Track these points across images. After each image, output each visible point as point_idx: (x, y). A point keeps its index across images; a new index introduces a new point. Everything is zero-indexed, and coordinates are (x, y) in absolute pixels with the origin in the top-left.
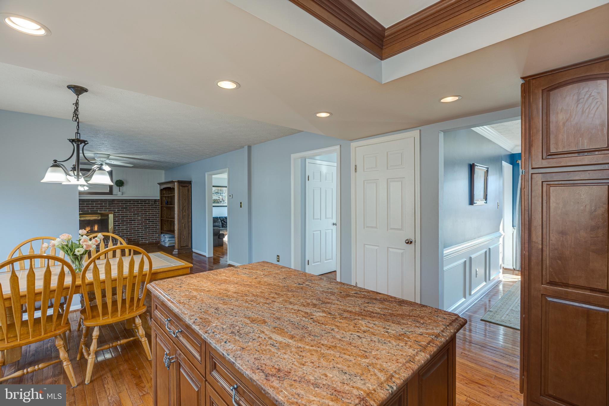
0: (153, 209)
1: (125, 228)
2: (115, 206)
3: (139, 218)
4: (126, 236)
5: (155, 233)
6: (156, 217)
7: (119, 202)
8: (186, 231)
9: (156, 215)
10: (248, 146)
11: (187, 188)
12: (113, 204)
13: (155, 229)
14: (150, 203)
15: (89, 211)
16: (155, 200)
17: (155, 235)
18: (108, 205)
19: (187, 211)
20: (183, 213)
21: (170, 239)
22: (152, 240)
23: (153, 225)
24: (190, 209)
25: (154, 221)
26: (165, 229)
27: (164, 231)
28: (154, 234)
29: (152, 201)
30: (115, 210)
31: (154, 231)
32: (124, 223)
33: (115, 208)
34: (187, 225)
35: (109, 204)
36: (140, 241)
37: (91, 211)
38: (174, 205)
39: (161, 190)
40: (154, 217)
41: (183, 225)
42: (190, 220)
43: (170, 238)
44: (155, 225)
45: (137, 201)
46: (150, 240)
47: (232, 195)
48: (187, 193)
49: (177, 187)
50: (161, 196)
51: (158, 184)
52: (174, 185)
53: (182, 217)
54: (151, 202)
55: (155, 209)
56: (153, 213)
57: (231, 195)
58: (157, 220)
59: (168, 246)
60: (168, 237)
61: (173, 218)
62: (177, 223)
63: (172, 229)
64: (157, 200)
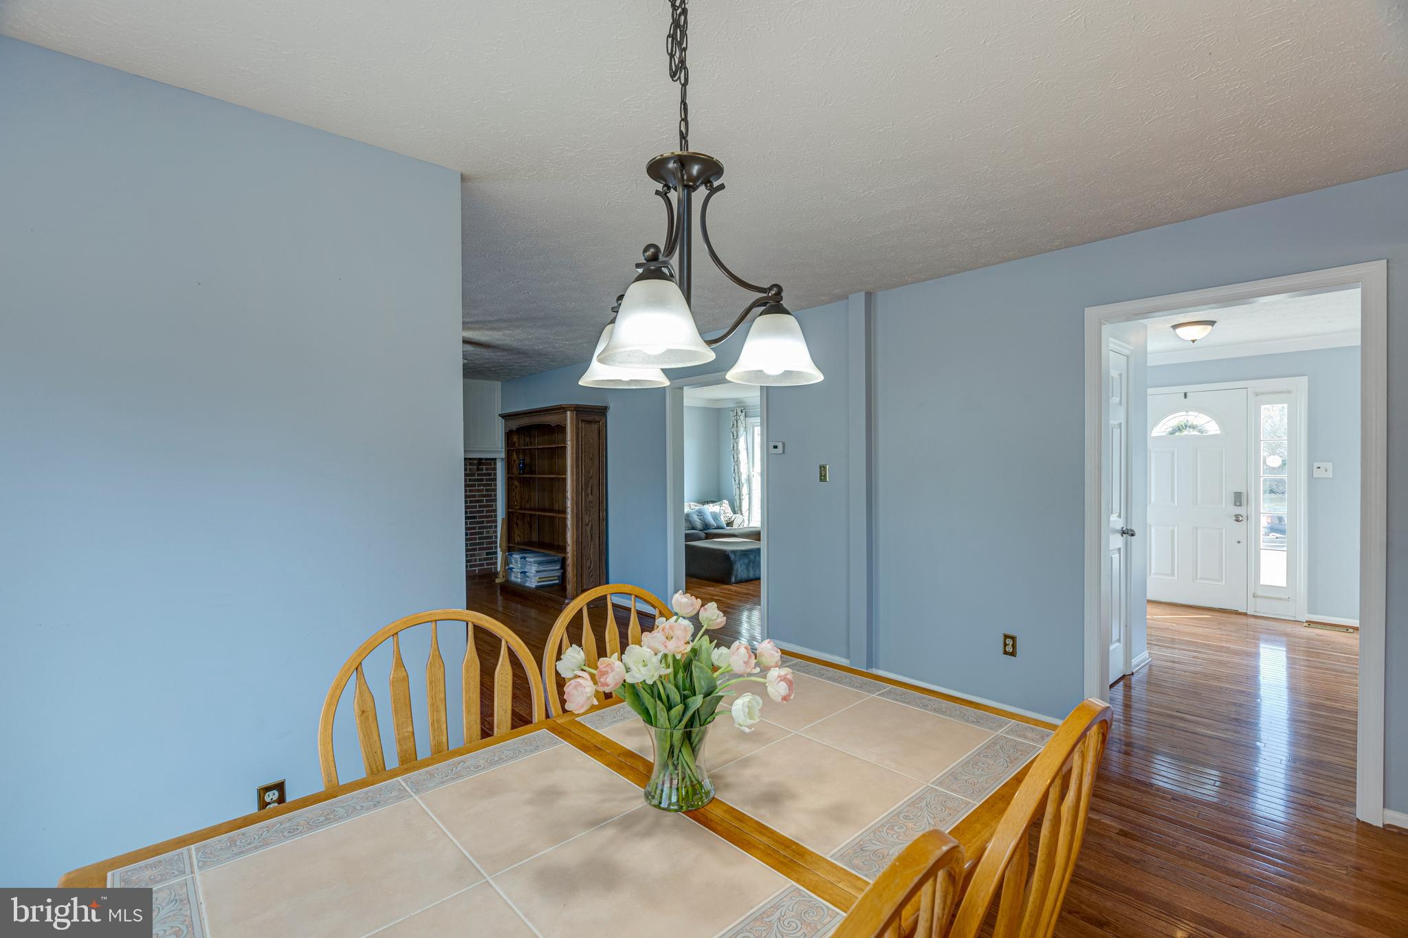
0: (474, 486)
5: (480, 549)
6: (480, 507)
8: (594, 545)
9: (482, 501)
10: (866, 293)
11: (596, 426)
13: (480, 538)
16: (480, 459)
17: (479, 555)
19: (595, 491)
20: (587, 495)
21: (541, 568)
22: (488, 564)
23: (475, 528)
24: (602, 484)
25: (475, 517)
26: (517, 539)
27: (514, 542)
28: (475, 550)
31: (476, 544)
34: (596, 532)
38: (565, 473)
39: (509, 435)
40: (475, 507)
41: (588, 528)
42: (603, 514)
43: (540, 563)
44: (479, 528)
46: (482, 565)
47: (784, 444)
48: (596, 439)
49: (571, 423)
50: (508, 450)
51: (499, 415)
52: (565, 417)
53: (586, 506)
55: (479, 485)
56: (474, 496)
57: (780, 445)
58: (483, 513)
59: (537, 587)
60: (535, 562)
61: (539, 510)
62: (572, 525)
63: (535, 538)
64: (484, 461)
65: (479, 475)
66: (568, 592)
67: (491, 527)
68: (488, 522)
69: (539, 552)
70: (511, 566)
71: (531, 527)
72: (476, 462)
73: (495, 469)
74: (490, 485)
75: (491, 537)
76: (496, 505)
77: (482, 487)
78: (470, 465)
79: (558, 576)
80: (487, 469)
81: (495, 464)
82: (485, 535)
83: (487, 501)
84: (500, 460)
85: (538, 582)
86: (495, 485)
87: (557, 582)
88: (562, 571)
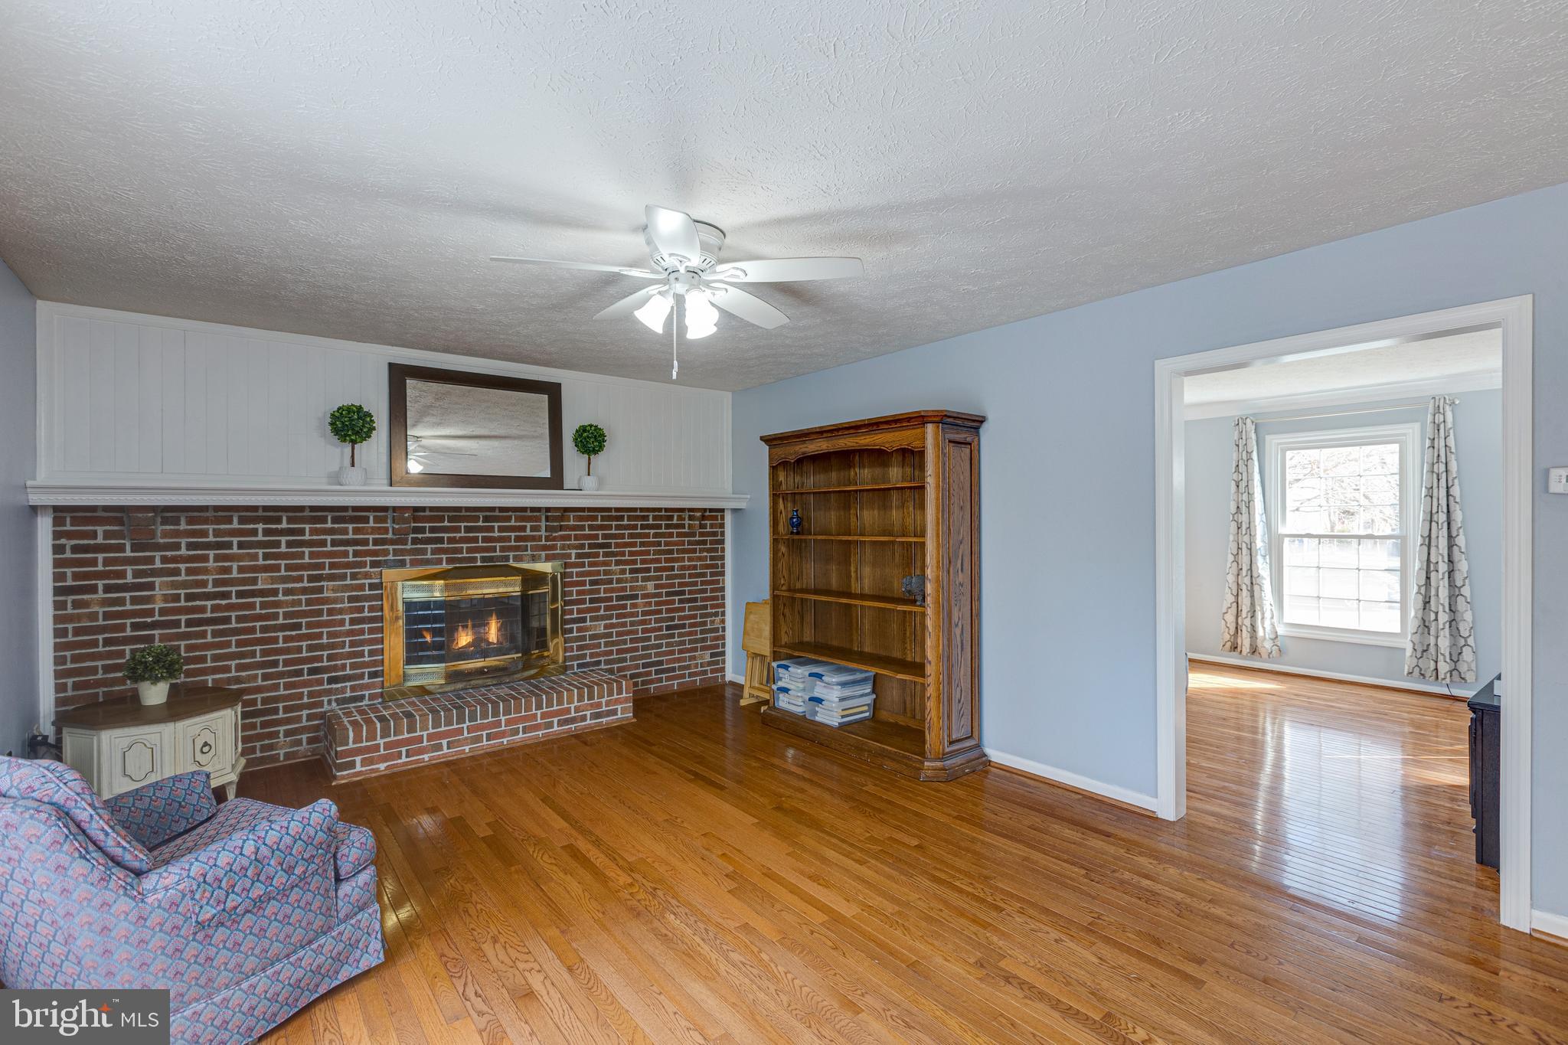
0: (694, 551)
1: (602, 630)
2: (568, 537)
3: (650, 586)
4: (607, 662)
6: (702, 583)
7: (581, 519)
9: (705, 575)
11: (967, 451)
12: (561, 528)
14: (683, 526)
15: (474, 559)
16: (703, 510)
17: (702, 657)
18: (543, 533)
21: (847, 692)
23: (695, 617)
26: (785, 639)
27: (781, 646)
29: (691, 518)
30: (569, 556)
32: (598, 609)
33: (570, 547)
34: (967, 636)
35: (547, 529)
36: (651, 682)
37: (483, 559)
40: (695, 584)
41: (958, 632)
43: (844, 685)
44: (702, 616)
45: (639, 515)
46: (705, 672)
48: (967, 474)
49: (936, 444)
51: (762, 438)
52: (924, 439)
54: (687, 522)
55: (701, 551)
56: (695, 567)
58: (707, 593)
59: (842, 726)
60: (838, 684)
61: (816, 592)
62: (937, 626)
63: (808, 636)
64: (707, 514)
65: (702, 534)
66: (927, 746)
67: (716, 614)
68: (713, 606)
69: (832, 664)
70: (780, 684)
71: (802, 618)
72: (698, 514)
73: (722, 526)
74: (716, 550)
75: (716, 630)
76: (723, 580)
77: (705, 554)
78: (689, 520)
79: (868, 705)
80: (712, 526)
81: (723, 518)
82: (709, 627)
83: (712, 574)
84: (730, 512)
85: (843, 717)
86: (723, 550)
87: (867, 714)
88: (874, 696)
